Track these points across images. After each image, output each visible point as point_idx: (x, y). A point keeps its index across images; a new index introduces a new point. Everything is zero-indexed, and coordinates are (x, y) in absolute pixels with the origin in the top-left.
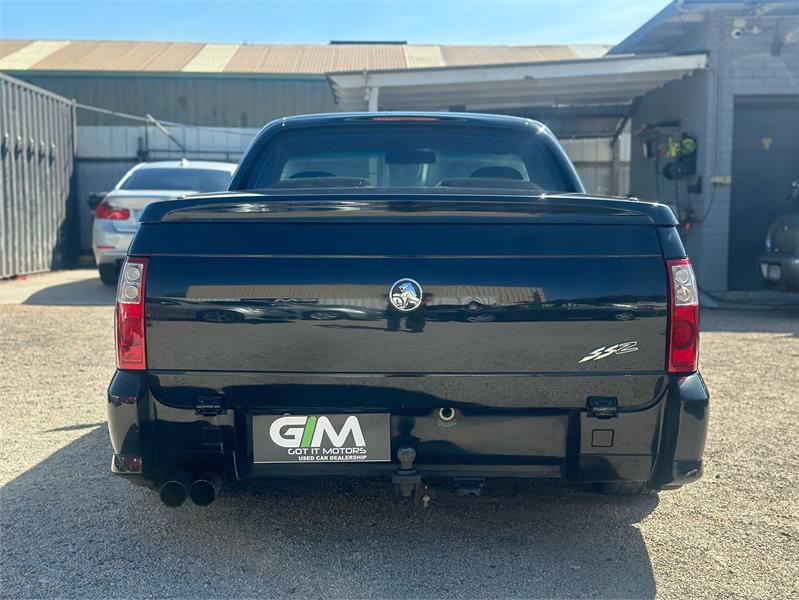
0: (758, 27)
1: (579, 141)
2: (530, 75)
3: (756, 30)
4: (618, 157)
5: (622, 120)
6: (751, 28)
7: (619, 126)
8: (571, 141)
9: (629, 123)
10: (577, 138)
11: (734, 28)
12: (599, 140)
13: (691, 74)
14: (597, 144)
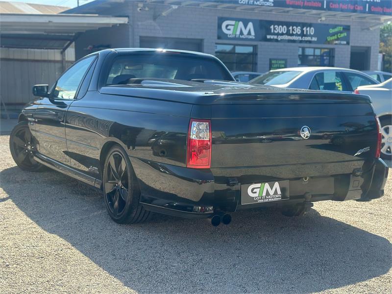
0: (148, 8)
1: (46, 50)
2: (51, 20)
3: (147, 9)
4: (65, 59)
5: (69, 42)
6: (145, 8)
7: (67, 44)
8: (42, 50)
9: (73, 43)
10: (46, 49)
11: (138, 7)
12: (56, 50)
13: (118, 25)
14: (54, 52)
